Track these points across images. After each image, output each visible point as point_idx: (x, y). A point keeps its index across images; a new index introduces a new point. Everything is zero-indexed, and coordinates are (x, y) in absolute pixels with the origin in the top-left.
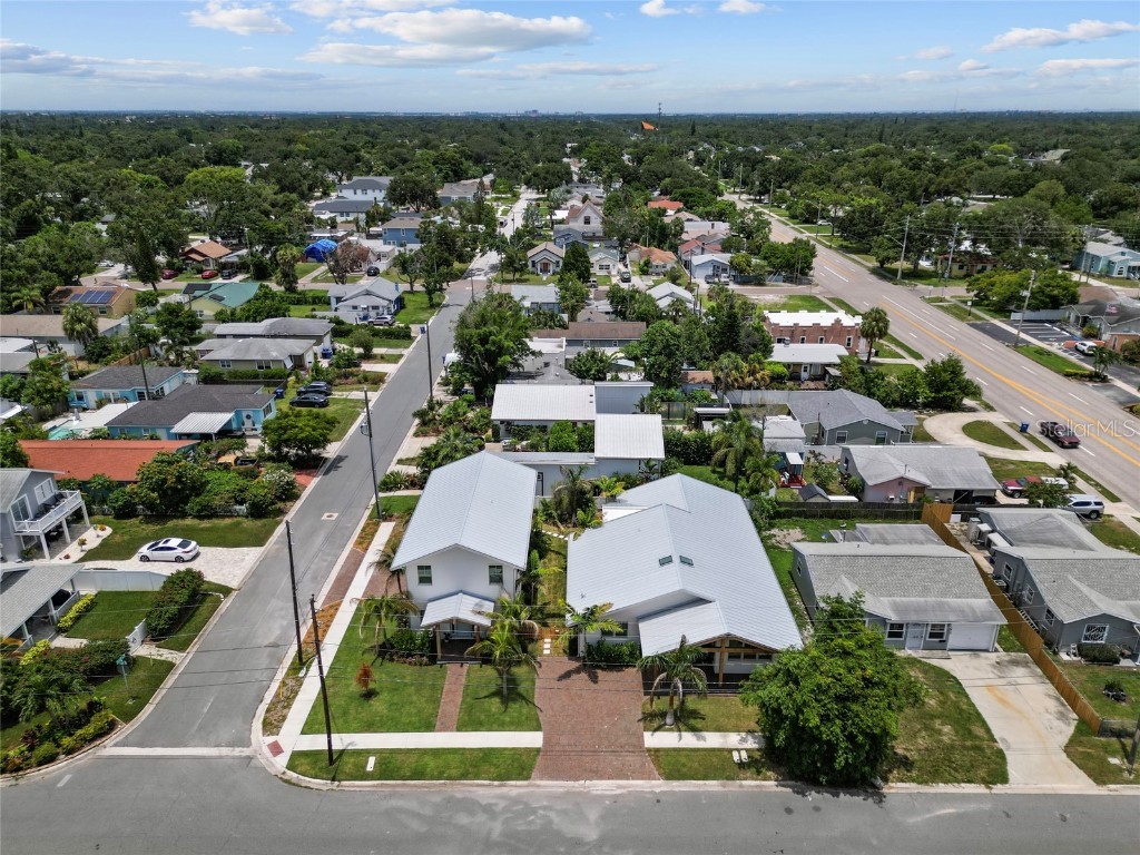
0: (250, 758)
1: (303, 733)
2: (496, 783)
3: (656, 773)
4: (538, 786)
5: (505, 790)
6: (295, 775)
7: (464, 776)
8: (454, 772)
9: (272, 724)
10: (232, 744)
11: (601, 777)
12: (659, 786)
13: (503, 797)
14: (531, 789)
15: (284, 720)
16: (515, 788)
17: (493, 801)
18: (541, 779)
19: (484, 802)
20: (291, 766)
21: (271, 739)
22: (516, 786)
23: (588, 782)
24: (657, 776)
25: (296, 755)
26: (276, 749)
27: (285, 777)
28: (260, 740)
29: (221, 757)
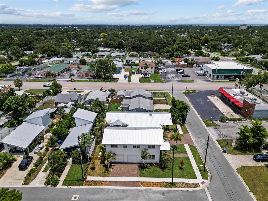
0: (207, 188)
1: (197, 179)
6: (209, 178)
9: (196, 185)
10: (205, 192)
14: (197, 146)
15: (194, 183)
18: (194, 145)
20: (207, 179)
21: (200, 185)
22: (197, 148)
25: (203, 178)
26: (203, 183)
27: (210, 179)
28: (201, 187)
29: (210, 193)
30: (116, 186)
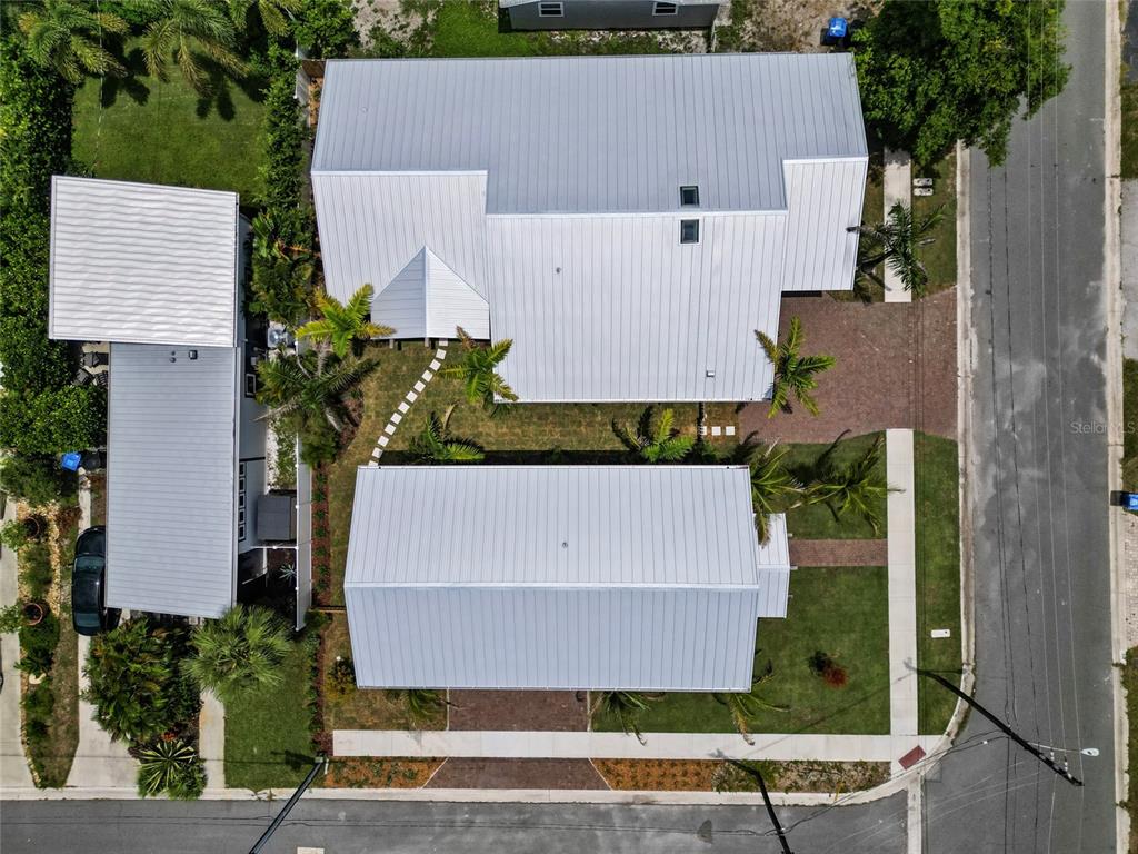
0: (925, 783)
1: (888, 732)
2: (961, 481)
3: (946, 291)
4: (965, 431)
5: (972, 470)
6: (953, 720)
7: (954, 519)
8: (948, 532)
9: (871, 776)
11: (954, 357)
12: (964, 289)
13: (983, 471)
14: (970, 439)
15: (863, 764)
16: (969, 458)
17: (990, 481)
18: (956, 428)
19: (991, 491)
21: (896, 768)
22: (965, 457)
23: (960, 373)
24: (951, 290)
26: (912, 758)
27: (955, 731)
28: (896, 783)
30: (485, 787)
